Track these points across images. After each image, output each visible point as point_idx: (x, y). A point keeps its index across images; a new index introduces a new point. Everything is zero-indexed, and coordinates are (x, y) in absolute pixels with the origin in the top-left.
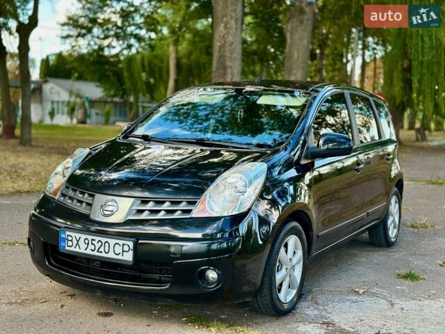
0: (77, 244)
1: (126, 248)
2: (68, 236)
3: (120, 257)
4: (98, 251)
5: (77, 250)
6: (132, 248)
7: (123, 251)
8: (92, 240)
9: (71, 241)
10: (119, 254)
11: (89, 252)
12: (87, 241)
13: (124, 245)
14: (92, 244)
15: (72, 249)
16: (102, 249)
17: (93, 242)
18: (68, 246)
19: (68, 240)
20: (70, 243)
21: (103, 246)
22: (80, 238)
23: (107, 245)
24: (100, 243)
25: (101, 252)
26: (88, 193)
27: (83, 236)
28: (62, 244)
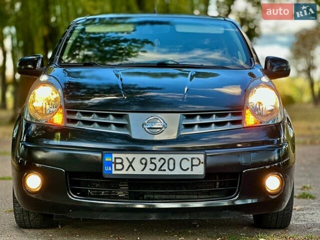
0: (131, 165)
1: (196, 162)
2: (115, 158)
3: (189, 172)
4: (160, 170)
5: (131, 172)
6: (202, 160)
7: (192, 166)
8: (151, 159)
9: (122, 163)
10: (188, 169)
11: (147, 172)
12: (144, 161)
13: (192, 159)
14: (152, 163)
15: (123, 172)
16: (165, 167)
17: (153, 161)
18: (116, 170)
19: (116, 163)
20: (119, 167)
21: (166, 164)
22: (134, 159)
23: (171, 162)
24: (162, 161)
25: (165, 170)
26: (113, 115)
27: (138, 156)
28: (107, 168)
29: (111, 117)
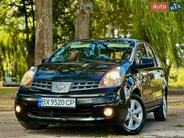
0: (48, 102)
1: (72, 102)
2: (43, 100)
3: (69, 106)
4: (58, 104)
5: (48, 105)
6: (75, 101)
7: (71, 103)
8: (55, 100)
9: (45, 102)
10: (69, 104)
11: (54, 105)
12: (53, 101)
13: (71, 100)
14: (55, 102)
15: (45, 105)
17: (56, 101)
18: (43, 104)
19: (43, 102)
20: (44, 103)
21: (61, 102)
22: (49, 100)
23: (63, 101)
24: (59, 101)
25: (60, 105)
26: (47, 82)
27: (51, 99)
28: (39, 104)
29: (47, 83)
